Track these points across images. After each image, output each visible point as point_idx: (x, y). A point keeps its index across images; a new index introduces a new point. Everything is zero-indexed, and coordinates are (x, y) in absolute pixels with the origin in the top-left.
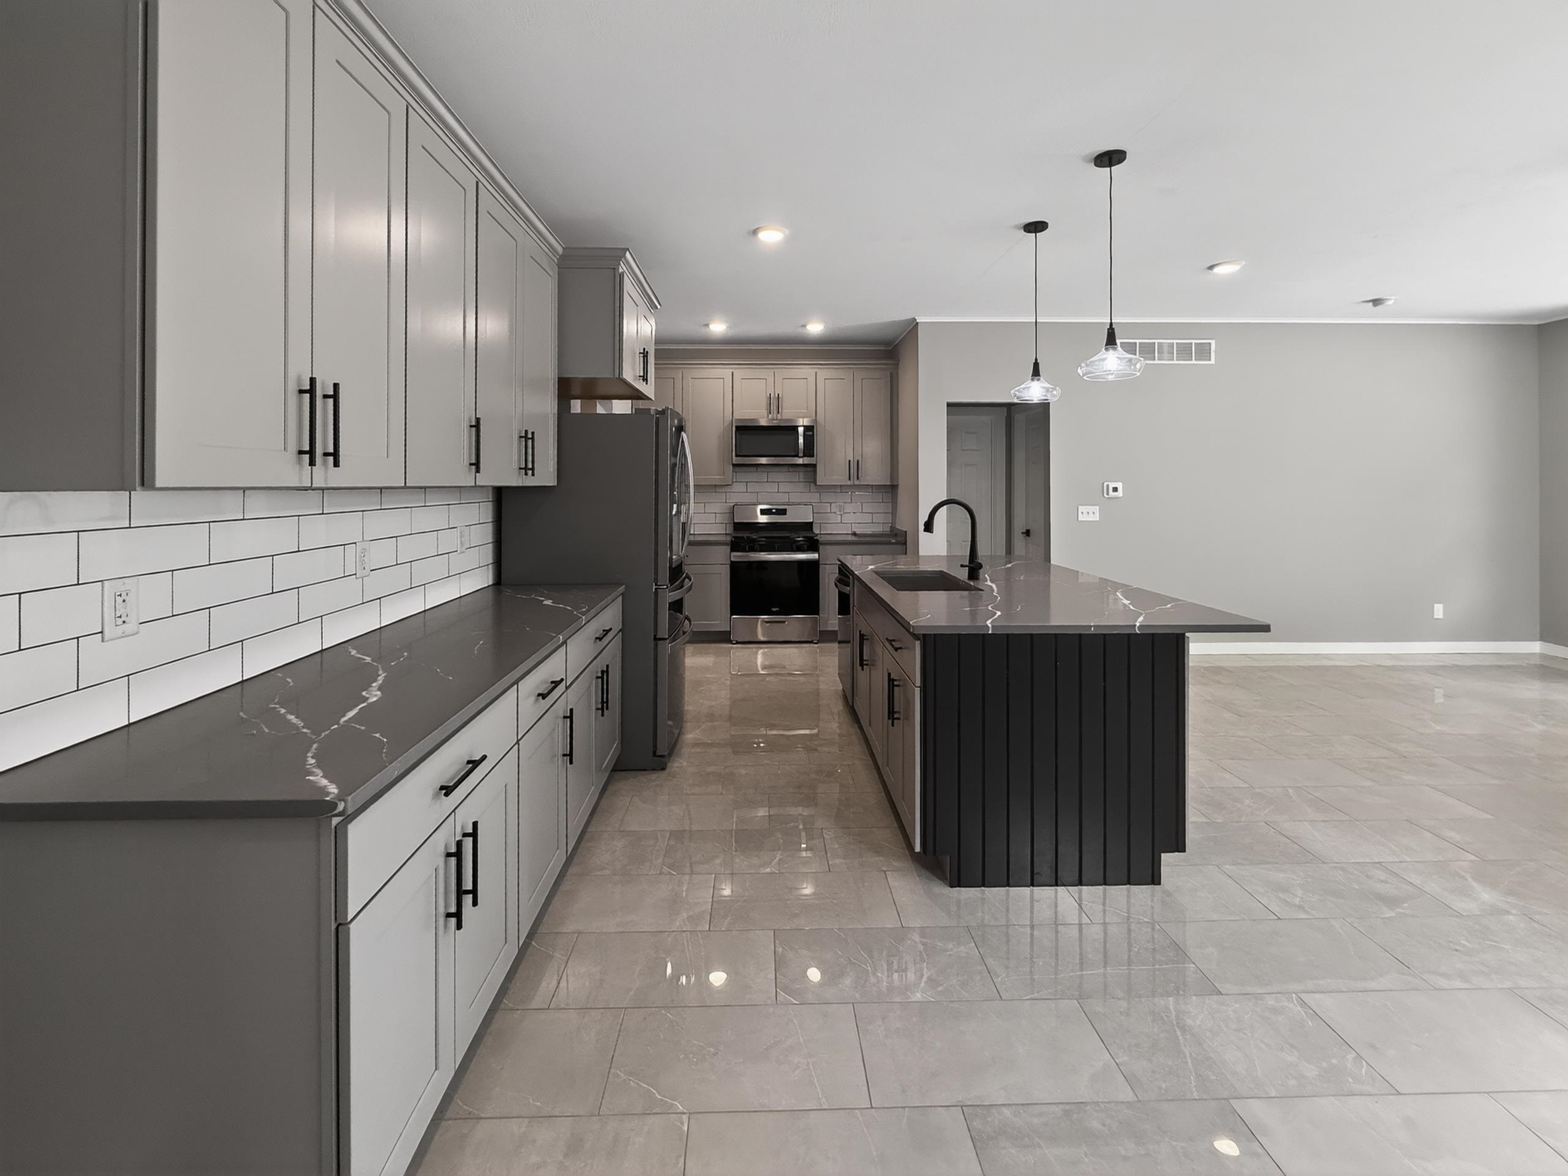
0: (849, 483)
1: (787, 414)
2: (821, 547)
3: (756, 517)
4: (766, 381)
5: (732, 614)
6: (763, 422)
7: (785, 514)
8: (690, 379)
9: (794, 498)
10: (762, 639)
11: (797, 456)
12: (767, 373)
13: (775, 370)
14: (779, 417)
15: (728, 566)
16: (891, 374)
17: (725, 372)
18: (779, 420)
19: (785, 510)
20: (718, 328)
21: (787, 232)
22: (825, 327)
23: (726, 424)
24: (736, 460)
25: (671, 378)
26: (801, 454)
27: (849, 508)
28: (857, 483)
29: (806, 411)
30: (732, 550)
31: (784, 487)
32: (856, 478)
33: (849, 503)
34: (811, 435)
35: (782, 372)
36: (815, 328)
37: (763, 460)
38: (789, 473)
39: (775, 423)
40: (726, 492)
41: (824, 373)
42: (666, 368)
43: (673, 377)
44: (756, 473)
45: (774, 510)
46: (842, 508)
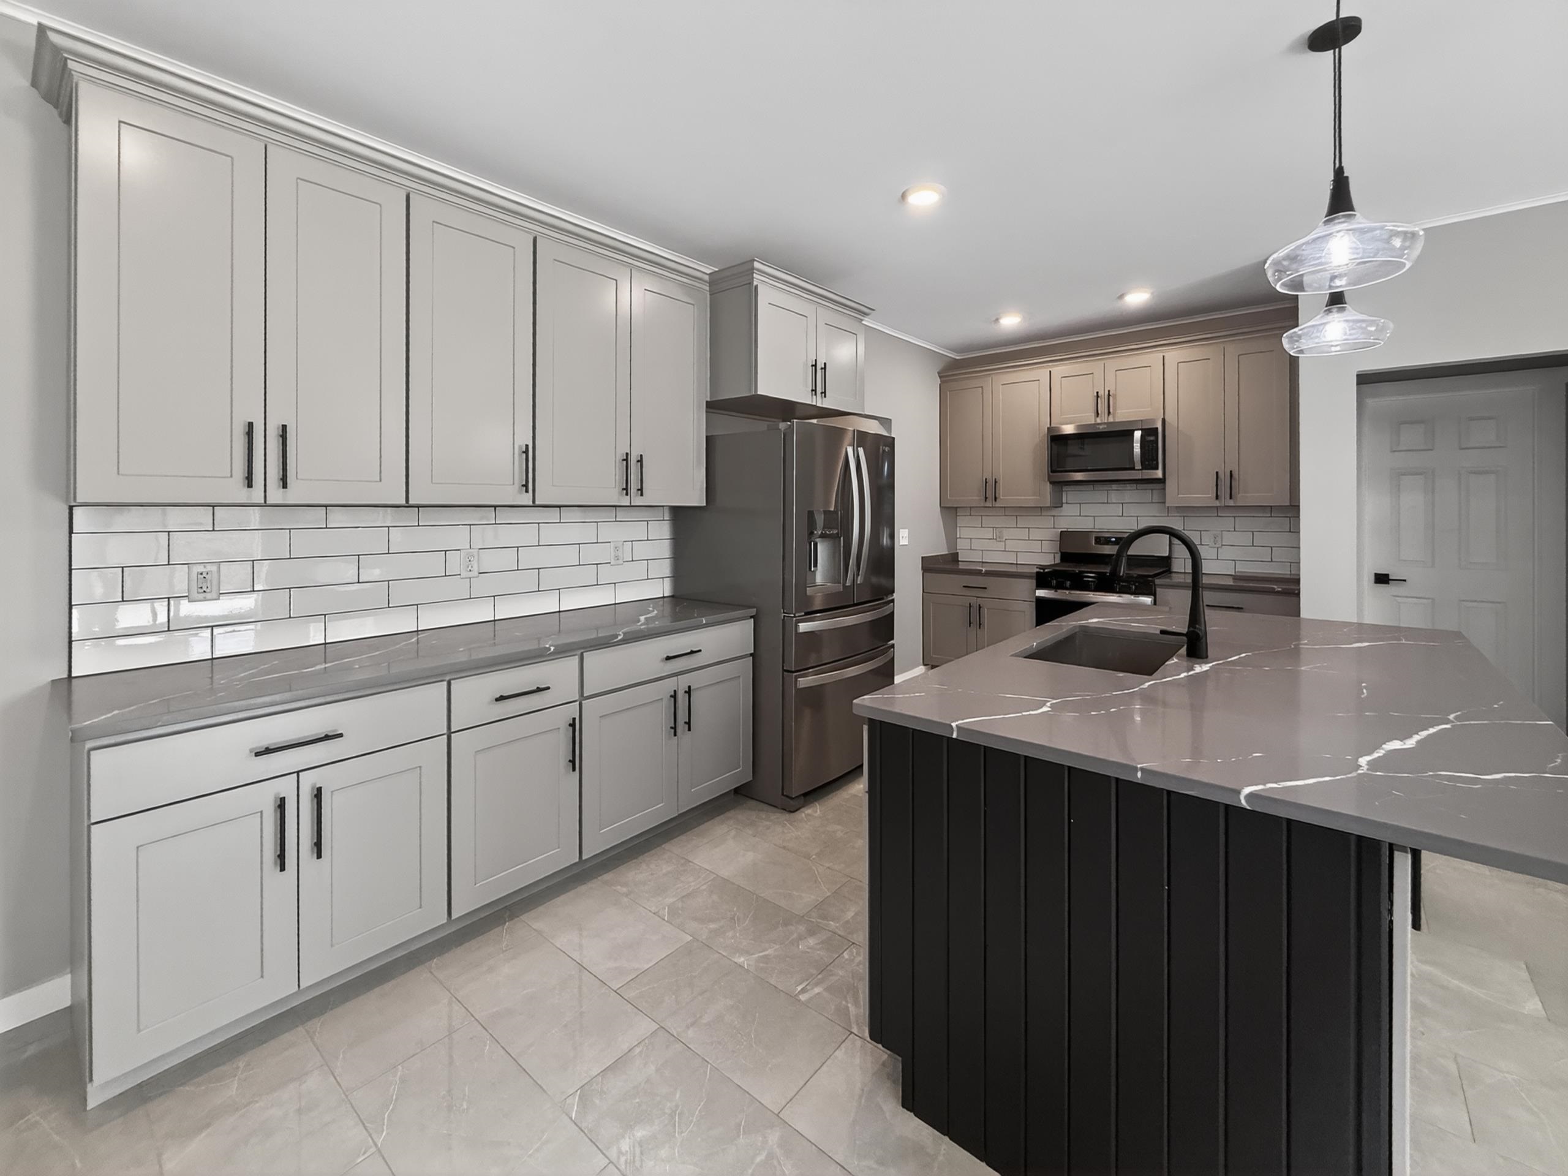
0: (1217, 503)
1: (1123, 414)
3: (1089, 546)
4: (1093, 377)
8: (1001, 386)
11: (1133, 469)
12: (1094, 366)
13: (1105, 361)
14: (1111, 420)
15: (1034, 604)
17: (1042, 373)
18: (1110, 423)
20: (1011, 322)
21: (943, 188)
22: (1152, 293)
23: (1041, 435)
24: (1053, 477)
25: (979, 387)
26: (1138, 466)
27: (1228, 538)
28: (1231, 503)
29: (1149, 409)
30: (1040, 586)
32: (1228, 496)
33: (1232, 531)
34: (1152, 441)
35: (1113, 364)
36: (1137, 298)
37: (1079, 476)
38: (1136, 491)
39: (1104, 428)
40: (1054, 516)
41: (1174, 355)
42: (976, 376)
43: (981, 385)
44: (1093, 492)
45: (1114, 539)
46: (1219, 539)
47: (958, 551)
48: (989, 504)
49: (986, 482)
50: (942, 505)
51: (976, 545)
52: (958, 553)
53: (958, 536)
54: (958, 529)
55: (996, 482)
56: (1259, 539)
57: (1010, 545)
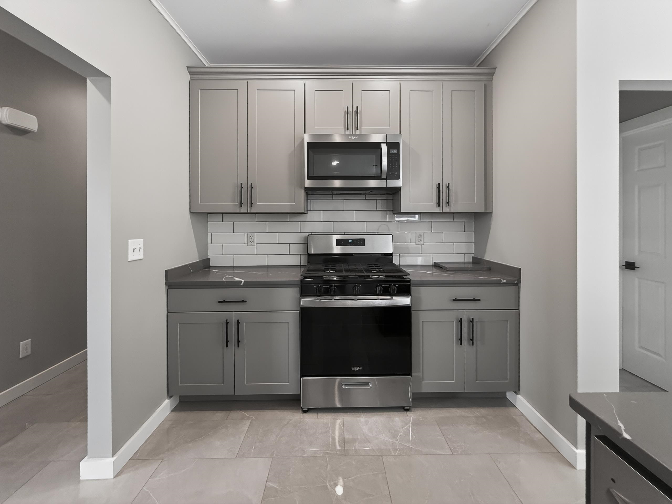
0: (437, 210)
1: (368, 129)
2: (413, 289)
3: (332, 248)
4: (343, 92)
5: (302, 375)
6: (337, 139)
7: (363, 244)
8: (257, 91)
9: (372, 227)
10: (338, 405)
11: (379, 178)
12: (344, 84)
13: (354, 82)
14: (358, 132)
15: (297, 314)
16: (485, 86)
17: (297, 84)
18: (358, 135)
19: (364, 240)
23: (297, 142)
24: (308, 183)
26: (384, 176)
28: (446, 210)
31: (361, 216)
32: (445, 204)
34: (395, 153)
35: (362, 83)
38: (367, 200)
39: (353, 139)
40: (299, 221)
41: (409, 85)
43: (237, 88)
45: (351, 241)
46: (422, 239)
47: (209, 257)
48: (244, 210)
49: (242, 188)
50: (191, 212)
51: (228, 249)
52: (210, 259)
53: (210, 242)
54: (210, 234)
55: (252, 188)
56: (448, 237)
57: (262, 249)
